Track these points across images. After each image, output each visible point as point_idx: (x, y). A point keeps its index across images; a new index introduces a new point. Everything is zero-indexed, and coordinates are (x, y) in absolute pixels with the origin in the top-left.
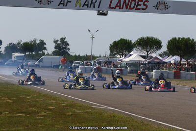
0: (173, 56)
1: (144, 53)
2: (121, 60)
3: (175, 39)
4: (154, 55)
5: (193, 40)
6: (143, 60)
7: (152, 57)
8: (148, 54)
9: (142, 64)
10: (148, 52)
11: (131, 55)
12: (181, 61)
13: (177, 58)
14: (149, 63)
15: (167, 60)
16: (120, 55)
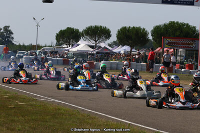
0: (123, 46)
1: (92, 43)
2: (68, 50)
3: (125, 28)
4: (103, 45)
5: (144, 29)
6: (91, 50)
7: (100, 47)
8: (96, 44)
9: (90, 54)
10: (96, 42)
11: (78, 45)
12: (131, 51)
13: (127, 48)
14: (97, 53)
15: (116, 50)
16: (67, 45)
